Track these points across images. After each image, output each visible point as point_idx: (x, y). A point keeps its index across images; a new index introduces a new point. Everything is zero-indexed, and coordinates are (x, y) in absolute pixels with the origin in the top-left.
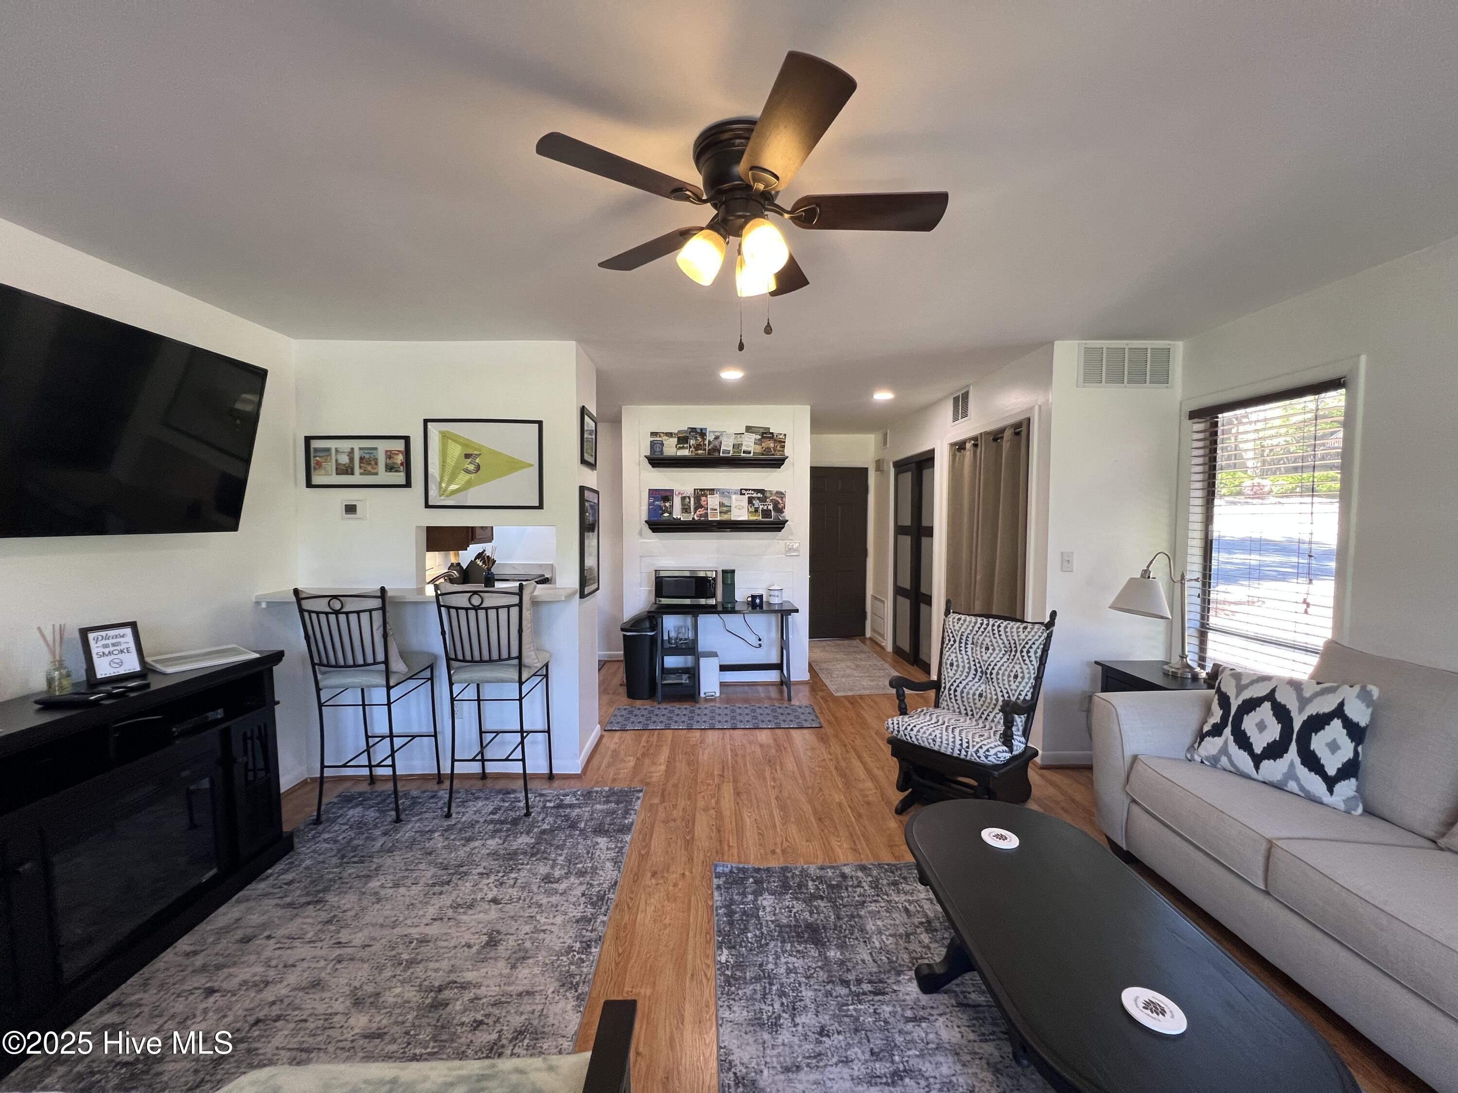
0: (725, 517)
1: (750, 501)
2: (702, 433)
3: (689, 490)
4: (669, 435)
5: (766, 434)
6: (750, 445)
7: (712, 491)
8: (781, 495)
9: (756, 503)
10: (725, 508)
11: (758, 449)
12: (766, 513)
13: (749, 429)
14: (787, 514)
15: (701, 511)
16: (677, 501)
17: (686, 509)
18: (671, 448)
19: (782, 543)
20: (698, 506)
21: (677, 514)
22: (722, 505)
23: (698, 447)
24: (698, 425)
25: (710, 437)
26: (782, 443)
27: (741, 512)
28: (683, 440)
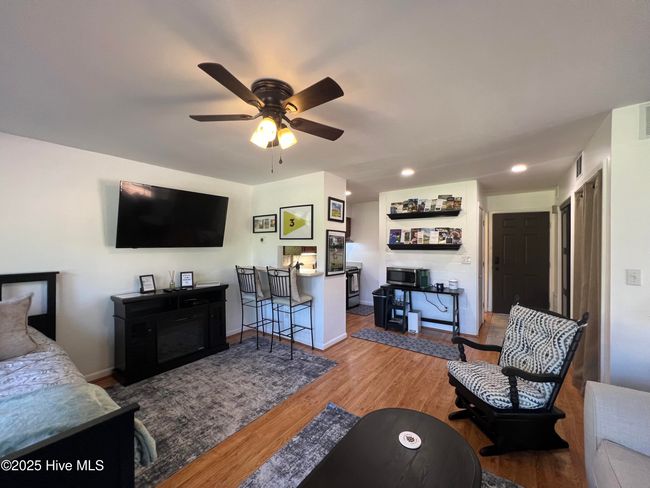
0: (426, 243)
1: (440, 234)
2: (416, 201)
3: (409, 229)
4: (400, 204)
5: (450, 199)
6: (440, 205)
7: (420, 230)
8: (459, 230)
9: (444, 235)
10: (427, 238)
11: (445, 207)
12: (449, 240)
13: (440, 197)
14: (463, 240)
15: (414, 240)
16: (403, 235)
17: (407, 239)
18: (400, 210)
19: (460, 257)
20: (413, 237)
21: (403, 240)
22: (425, 236)
23: (413, 208)
24: (413, 198)
25: (419, 203)
26: (459, 202)
27: (434, 239)
28: (405, 206)
